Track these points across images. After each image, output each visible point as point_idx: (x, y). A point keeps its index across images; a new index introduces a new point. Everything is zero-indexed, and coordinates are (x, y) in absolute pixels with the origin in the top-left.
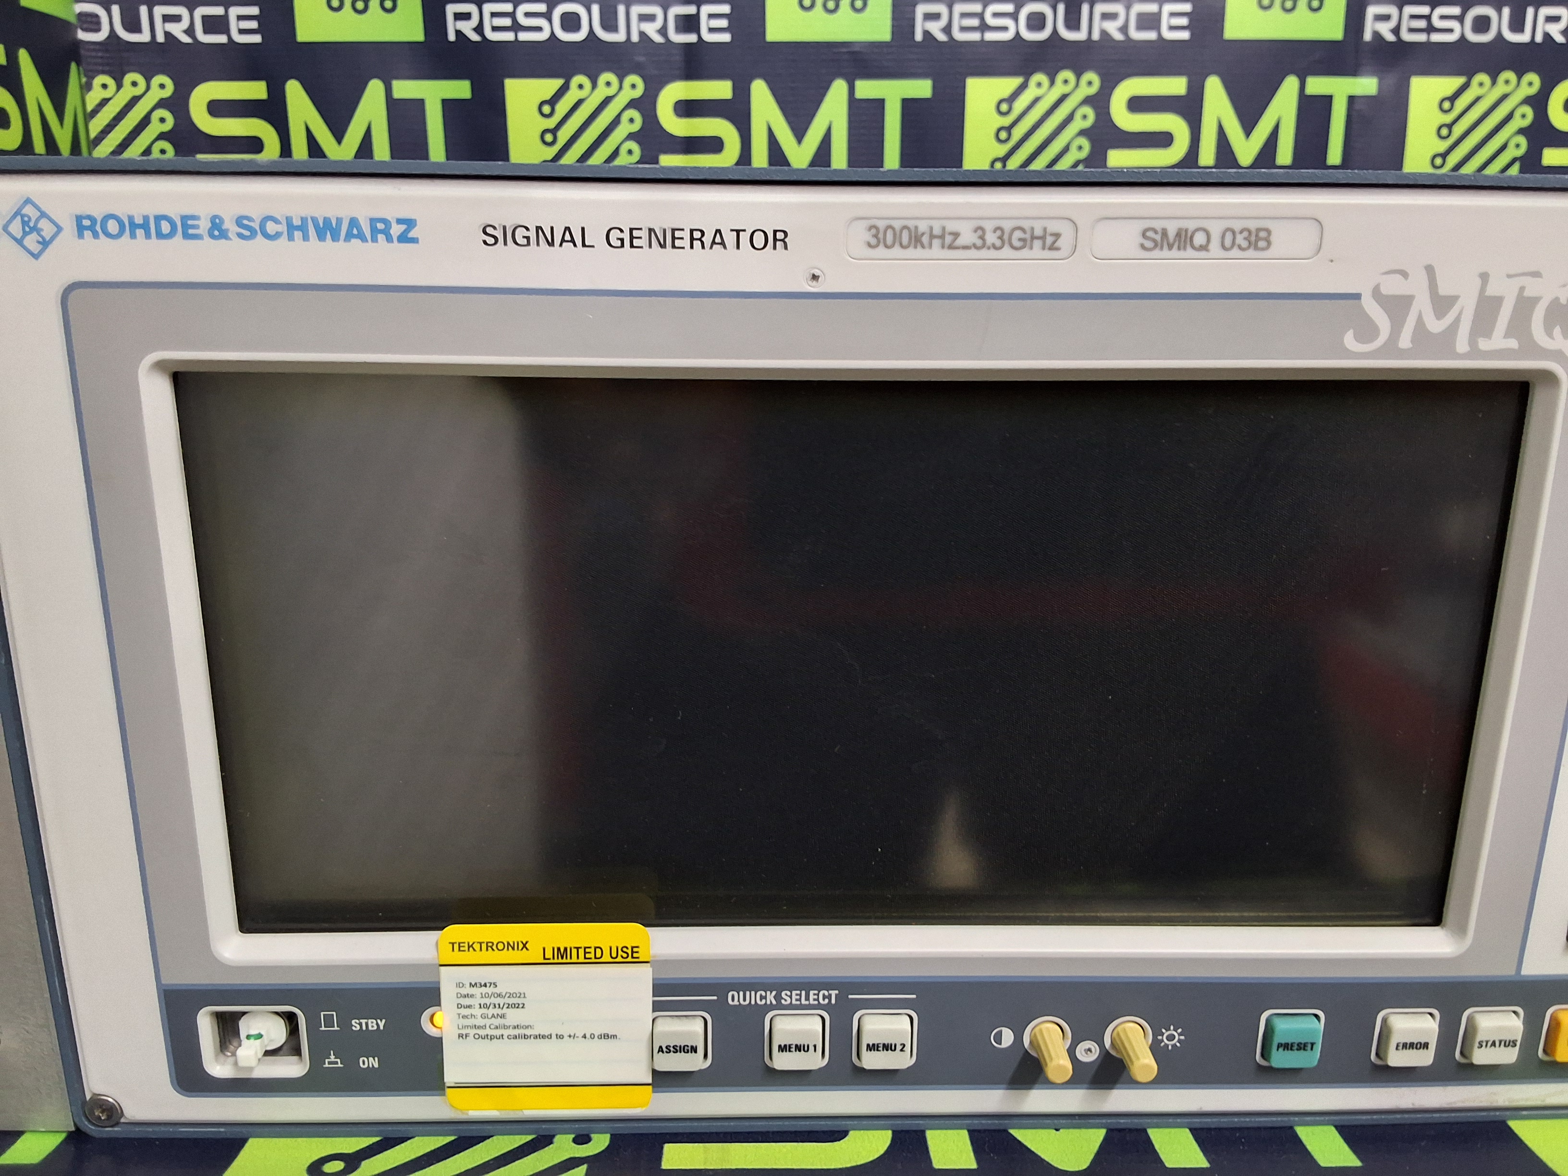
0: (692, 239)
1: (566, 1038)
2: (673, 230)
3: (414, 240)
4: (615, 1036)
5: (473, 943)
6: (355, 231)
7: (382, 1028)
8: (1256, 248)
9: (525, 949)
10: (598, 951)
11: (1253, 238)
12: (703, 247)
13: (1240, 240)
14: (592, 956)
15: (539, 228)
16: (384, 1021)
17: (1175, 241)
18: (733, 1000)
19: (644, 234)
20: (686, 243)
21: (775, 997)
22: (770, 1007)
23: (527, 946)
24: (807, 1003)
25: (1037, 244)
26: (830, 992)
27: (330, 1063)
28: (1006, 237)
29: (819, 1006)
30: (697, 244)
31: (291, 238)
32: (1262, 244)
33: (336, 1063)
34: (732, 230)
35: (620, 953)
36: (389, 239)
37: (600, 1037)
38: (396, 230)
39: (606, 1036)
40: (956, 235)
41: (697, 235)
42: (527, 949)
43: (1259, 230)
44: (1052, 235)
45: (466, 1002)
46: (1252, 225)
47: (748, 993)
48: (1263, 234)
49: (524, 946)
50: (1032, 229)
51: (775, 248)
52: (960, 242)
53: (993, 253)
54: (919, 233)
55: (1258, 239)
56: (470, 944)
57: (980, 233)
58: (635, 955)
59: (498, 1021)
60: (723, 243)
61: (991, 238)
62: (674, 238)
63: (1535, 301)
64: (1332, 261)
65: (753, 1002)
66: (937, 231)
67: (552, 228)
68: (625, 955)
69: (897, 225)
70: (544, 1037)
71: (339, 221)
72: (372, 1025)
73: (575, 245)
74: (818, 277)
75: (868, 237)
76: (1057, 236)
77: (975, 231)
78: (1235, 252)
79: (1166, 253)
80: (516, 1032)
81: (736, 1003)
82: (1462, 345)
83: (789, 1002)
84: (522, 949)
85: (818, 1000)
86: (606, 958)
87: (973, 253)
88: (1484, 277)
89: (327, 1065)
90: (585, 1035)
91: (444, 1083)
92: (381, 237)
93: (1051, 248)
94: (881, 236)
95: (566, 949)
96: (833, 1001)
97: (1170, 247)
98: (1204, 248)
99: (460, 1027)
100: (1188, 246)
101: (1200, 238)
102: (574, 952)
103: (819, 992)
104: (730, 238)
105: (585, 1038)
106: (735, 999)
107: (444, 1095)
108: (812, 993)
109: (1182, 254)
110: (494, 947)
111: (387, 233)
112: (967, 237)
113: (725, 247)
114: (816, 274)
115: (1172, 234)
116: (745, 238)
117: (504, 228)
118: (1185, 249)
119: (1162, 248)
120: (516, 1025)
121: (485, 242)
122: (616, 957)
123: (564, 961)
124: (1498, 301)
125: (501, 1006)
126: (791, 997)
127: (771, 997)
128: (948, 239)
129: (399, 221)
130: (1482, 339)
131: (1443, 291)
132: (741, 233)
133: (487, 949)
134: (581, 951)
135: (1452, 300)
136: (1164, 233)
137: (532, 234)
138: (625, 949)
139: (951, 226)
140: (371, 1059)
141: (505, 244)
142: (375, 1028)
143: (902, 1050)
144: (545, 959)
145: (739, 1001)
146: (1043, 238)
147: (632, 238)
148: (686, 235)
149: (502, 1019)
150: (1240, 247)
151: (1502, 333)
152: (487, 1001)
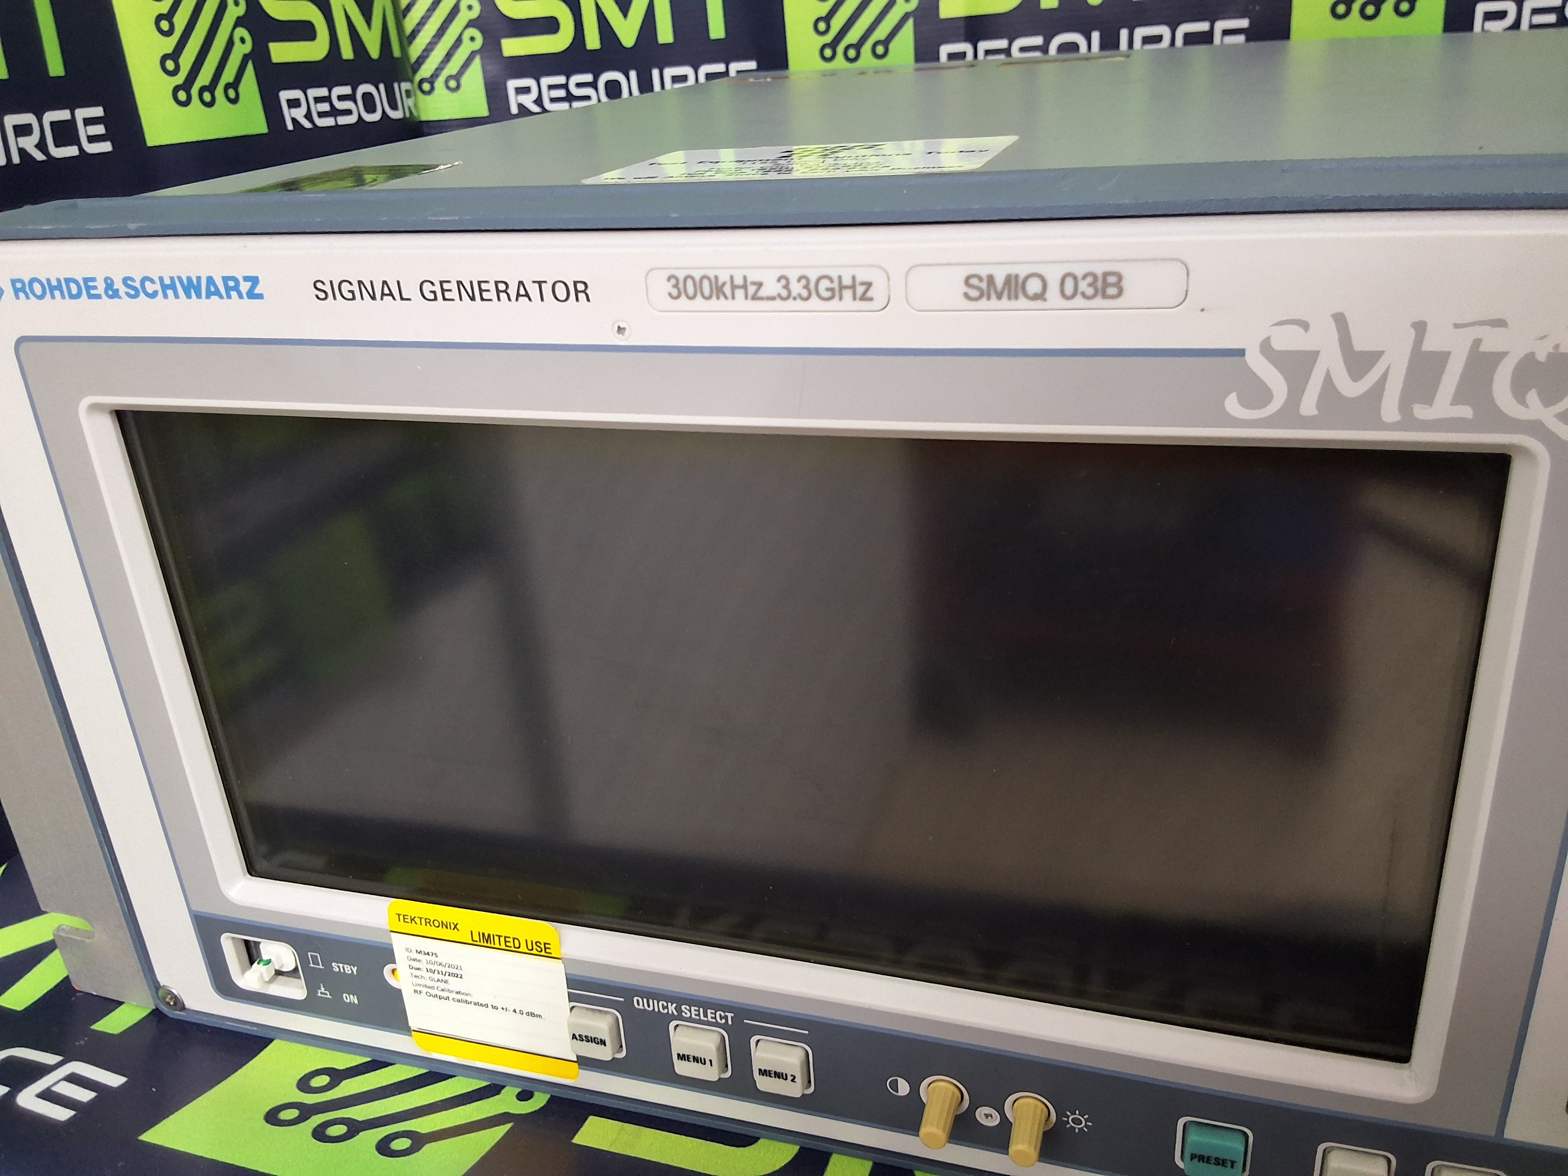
0: (498, 291)
1: (500, 1009)
2: (479, 283)
3: (260, 296)
4: (540, 1016)
5: (415, 917)
6: (213, 289)
7: (355, 973)
8: (1105, 296)
9: (456, 929)
10: (516, 941)
11: (1099, 284)
12: (509, 299)
13: (1083, 286)
14: (511, 944)
15: (360, 283)
16: (356, 968)
17: (1003, 289)
18: (638, 1004)
19: (454, 286)
20: (493, 295)
21: (675, 1008)
22: (673, 1017)
23: (458, 926)
24: (706, 1019)
25: (848, 294)
26: (727, 1014)
27: (321, 993)
28: (812, 286)
29: (716, 1024)
30: (503, 296)
31: (165, 296)
32: (1112, 291)
33: (326, 994)
34: (534, 282)
35: (535, 946)
36: (241, 296)
37: (528, 1014)
38: (245, 287)
39: (532, 1014)
40: (760, 285)
41: (502, 287)
42: (458, 930)
43: (1106, 275)
44: (862, 284)
45: (416, 964)
46: (1099, 270)
47: (651, 1001)
48: (1112, 279)
49: (455, 927)
50: (840, 277)
51: (577, 299)
52: (762, 293)
53: (799, 304)
54: (720, 283)
55: (1106, 285)
56: (412, 918)
57: (783, 282)
58: (548, 950)
59: (443, 985)
60: (527, 295)
61: (797, 288)
62: (481, 291)
63: (1498, 357)
64: (1203, 310)
65: (656, 1010)
66: (739, 281)
67: (371, 282)
68: (539, 949)
69: (697, 276)
70: (481, 1005)
71: (199, 278)
72: (348, 969)
73: (394, 299)
74: (624, 328)
75: (669, 287)
76: (869, 285)
77: (779, 280)
78: (1079, 301)
79: (994, 303)
80: (459, 997)
81: (641, 1007)
82: (1390, 411)
83: (689, 1015)
84: (454, 929)
85: (715, 1018)
86: (523, 948)
87: (778, 304)
88: (1420, 328)
89: (319, 995)
90: (515, 1010)
91: (410, 1027)
92: (234, 294)
93: (863, 298)
94: (681, 286)
95: (489, 935)
96: (730, 1022)
97: (999, 297)
98: (1040, 296)
99: (414, 984)
100: (1021, 296)
101: (1034, 286)
102: (496, 938)
103: (716, 1012)
104: (533, 290)
105: (516, 1012)
106: (640, 1003)
107: (411, 1035)
108: (709, 1011)
109: (1013, 304)
110: (431, 923)
111: (236, 288)
112: (772, 288)
113: (530, 299)
114: (622, 327)
115: (1000, 282)
116: (547, 289)
117: (331, 282)
118: (1017, 298)
119: (989, 298)
120: (458, 991)
121: (317, 297)
122: (532, 950)
123: (489, 945)
124: (1443, 358)
125: (444, 973)
126: (690, 1011)
127: (672, 1008)
128: (752, 289)
129: (246, 279)
130: (1417, 405)
131: (1359, 345)
132: (543, 285)
133: (426, 925)
134: (502, 939)
135: (1374, 357)
136: (991, 279)
137: (356, 288)
138: (538, 944)
139: (753, 277)
140: (351, 996)
141: (335, 298)
142: (350, 972)
143: (793, 1080)
144: (473, 940)
145: (643, 1005)
146: (853, 287)
147: (443, 291)
148: (491, 286)
149: (446, 984)
150: (1083, 295)
151: (1450, 398)
152: (433, 967)
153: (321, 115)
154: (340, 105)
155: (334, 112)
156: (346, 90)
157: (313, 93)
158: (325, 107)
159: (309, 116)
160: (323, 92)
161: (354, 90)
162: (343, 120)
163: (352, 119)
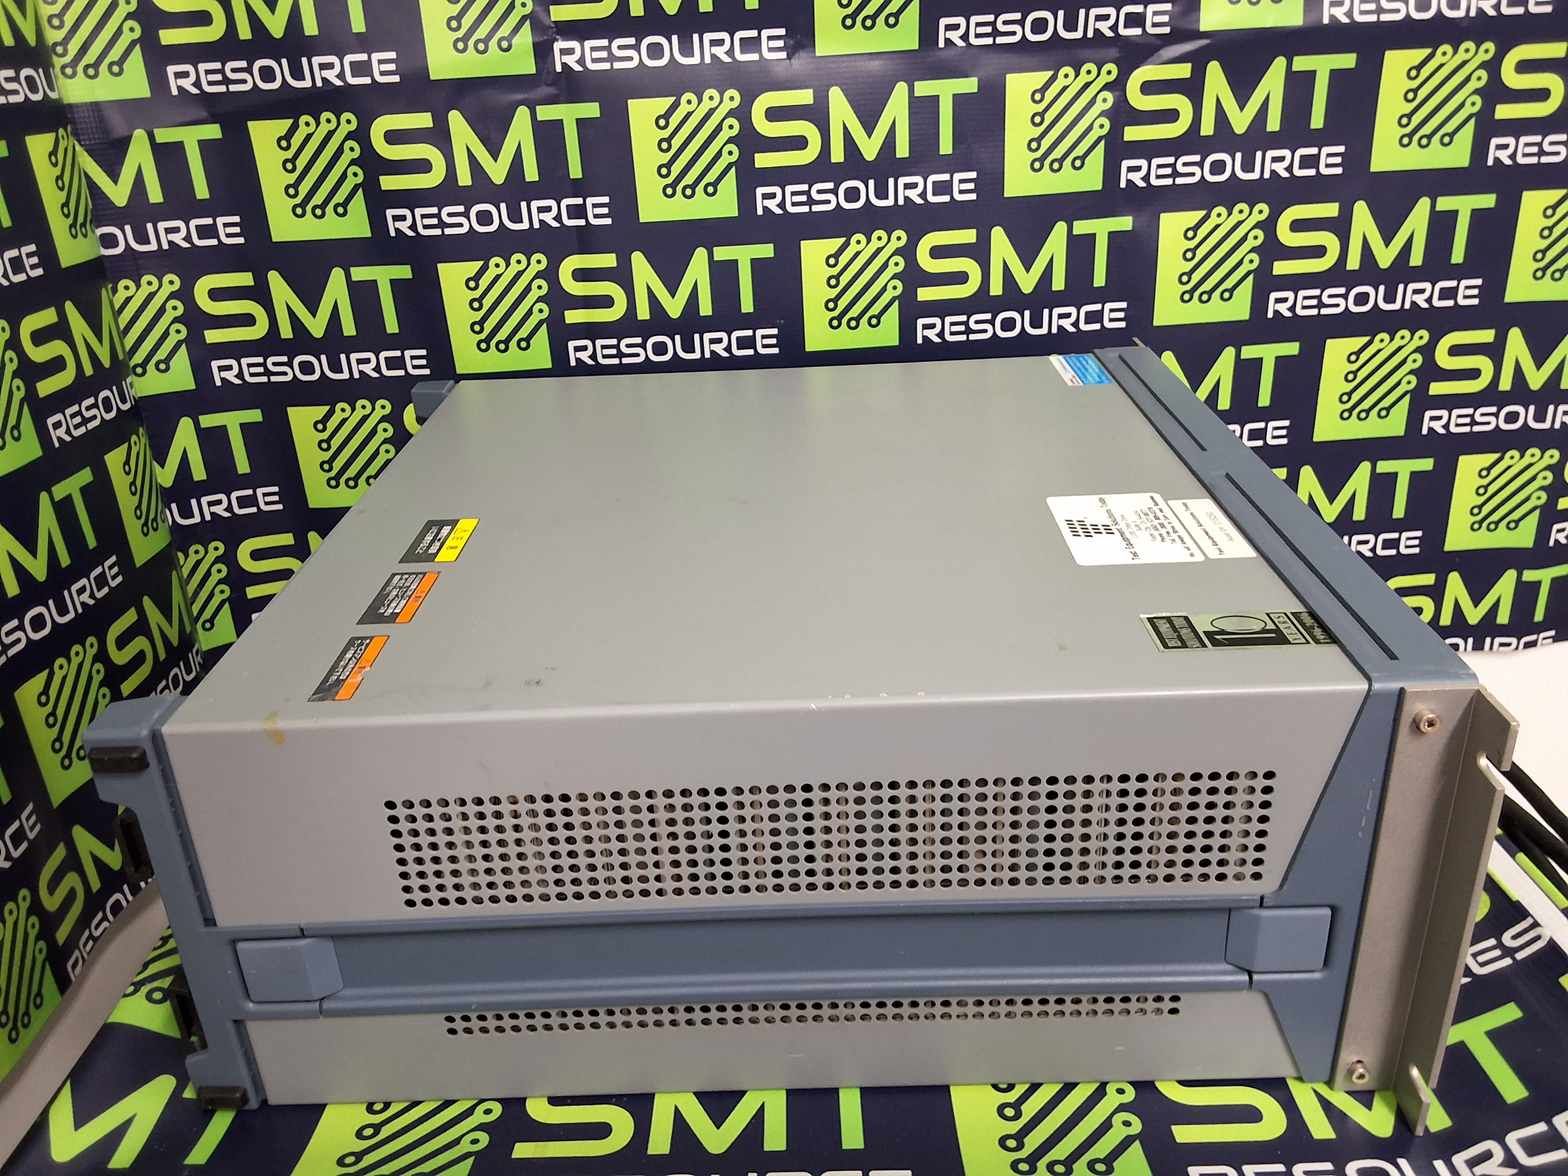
153: (77, 427)
154: (87, 414)
155: (85, 421)
156: (91, 401)
157: (69, 411)
158: (78, 419)
159: (68, 432)
160: (75, 408)
161: (96, 400)
162: (91, 425)
163: (96, 423)
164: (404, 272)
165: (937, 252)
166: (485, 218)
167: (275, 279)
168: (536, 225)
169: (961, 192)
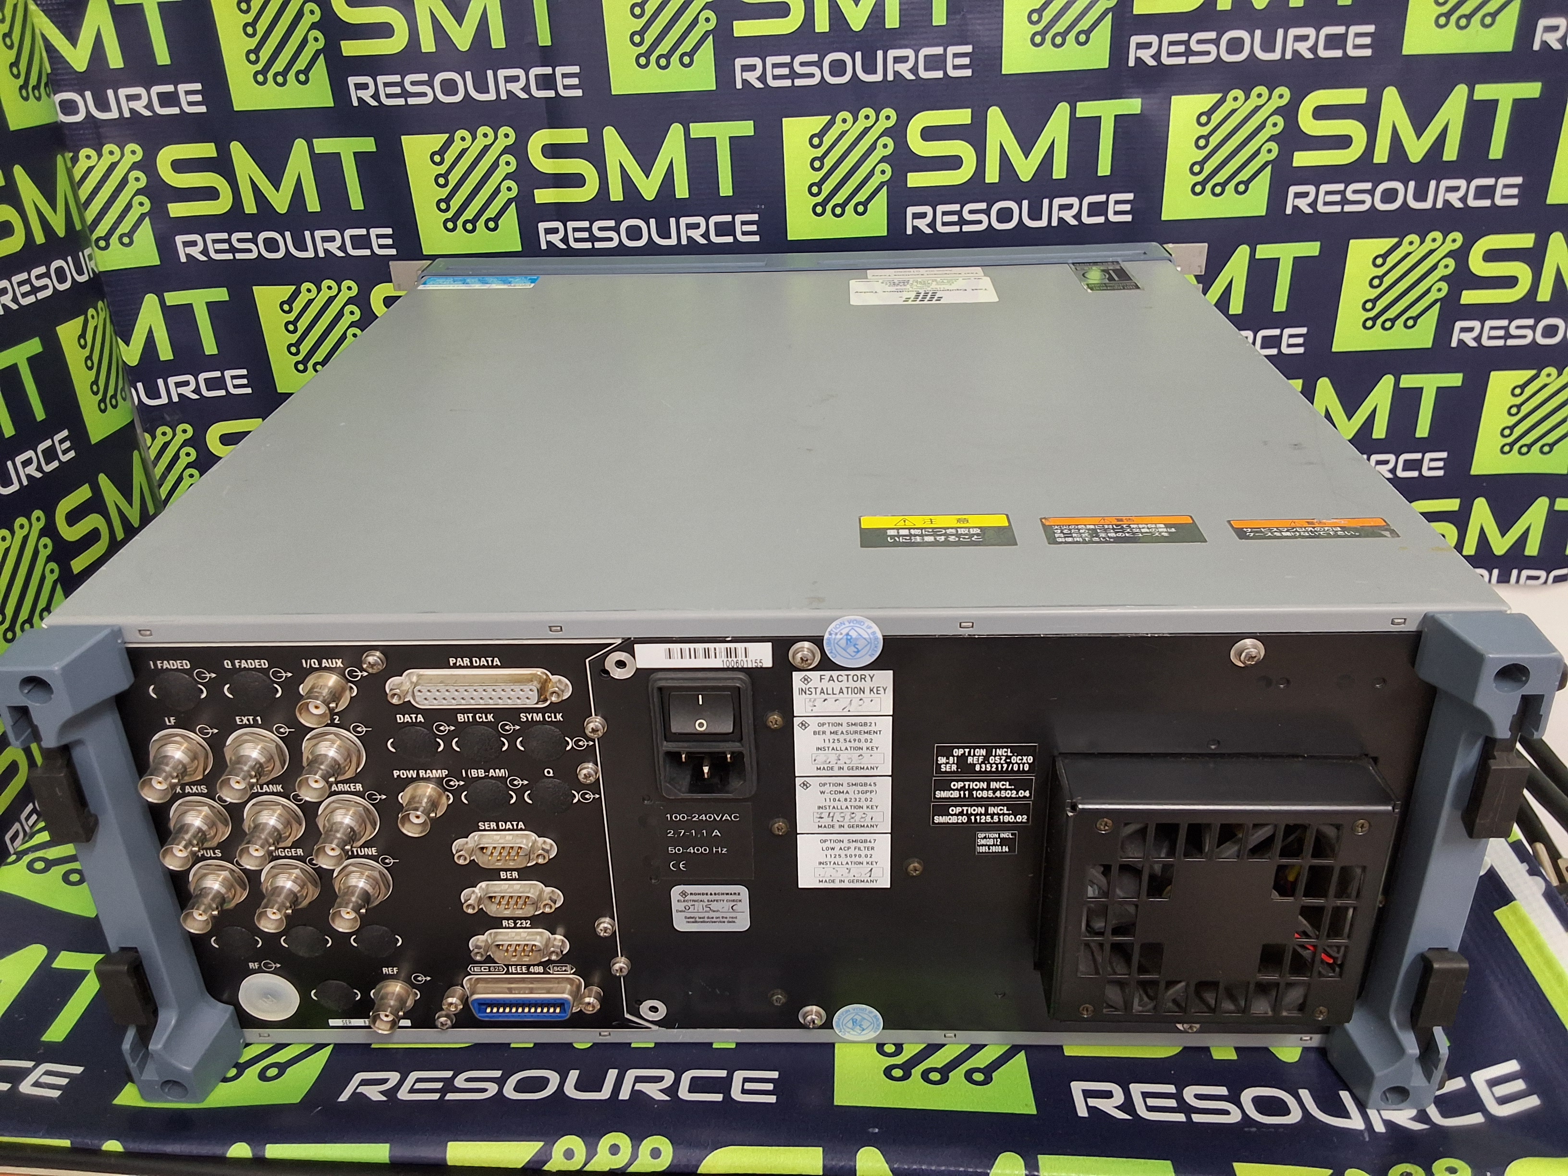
153: (24, 295)
154: (38, 283)
155: (35, 290)
156: (42, 269)
157: (16, 279)
158: (27, 288)
159: (15, 300)
160: (24, 276)
161: (48, 269)
162: (41, 295)
163: (48, 292)
164: (368, 144)
165: (929, 134)
166: (449, 87)
167: (237, 150)
168: (504, 96)
169: (955, 67)
